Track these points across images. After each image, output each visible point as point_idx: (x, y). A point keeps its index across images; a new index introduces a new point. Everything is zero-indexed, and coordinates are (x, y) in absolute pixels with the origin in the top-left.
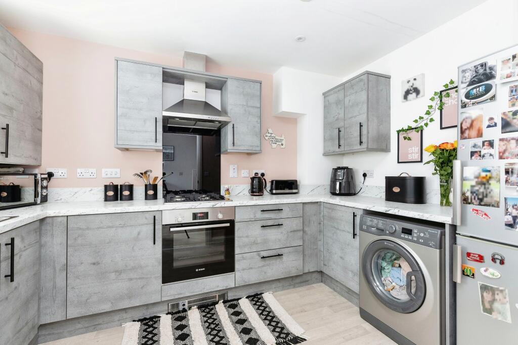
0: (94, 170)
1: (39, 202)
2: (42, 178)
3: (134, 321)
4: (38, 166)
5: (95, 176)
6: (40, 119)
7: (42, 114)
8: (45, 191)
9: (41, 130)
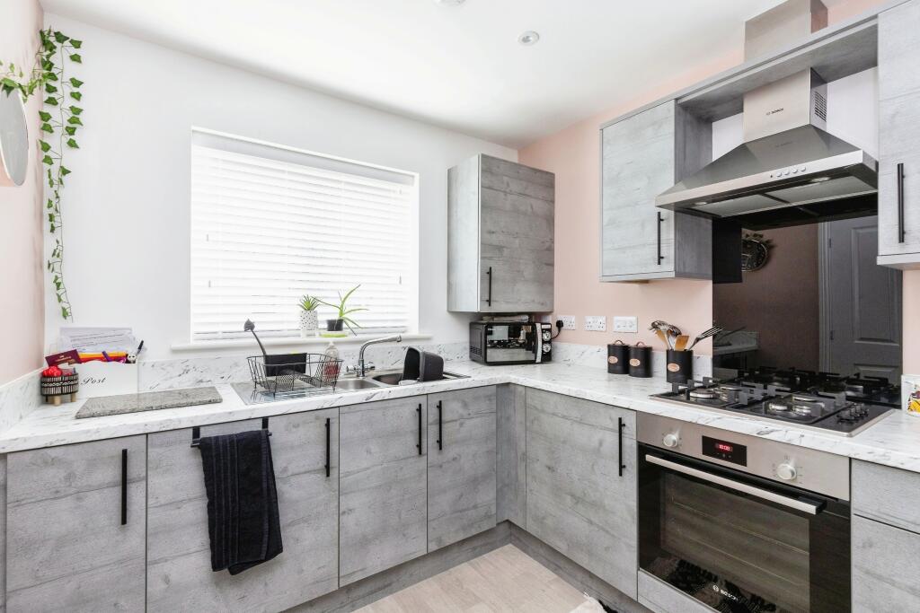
0: (602, 319)
1: (539, 360)
2: (542, 330)
3: (601, 602)
4: (550, 313)
5: (604, 329)
6: (551, 250)
7: (553, 242)
8: (548, 346)
9: (552, 265)
